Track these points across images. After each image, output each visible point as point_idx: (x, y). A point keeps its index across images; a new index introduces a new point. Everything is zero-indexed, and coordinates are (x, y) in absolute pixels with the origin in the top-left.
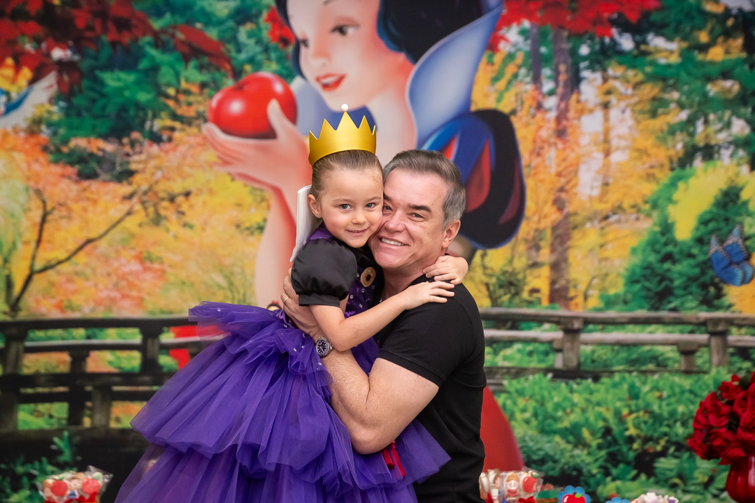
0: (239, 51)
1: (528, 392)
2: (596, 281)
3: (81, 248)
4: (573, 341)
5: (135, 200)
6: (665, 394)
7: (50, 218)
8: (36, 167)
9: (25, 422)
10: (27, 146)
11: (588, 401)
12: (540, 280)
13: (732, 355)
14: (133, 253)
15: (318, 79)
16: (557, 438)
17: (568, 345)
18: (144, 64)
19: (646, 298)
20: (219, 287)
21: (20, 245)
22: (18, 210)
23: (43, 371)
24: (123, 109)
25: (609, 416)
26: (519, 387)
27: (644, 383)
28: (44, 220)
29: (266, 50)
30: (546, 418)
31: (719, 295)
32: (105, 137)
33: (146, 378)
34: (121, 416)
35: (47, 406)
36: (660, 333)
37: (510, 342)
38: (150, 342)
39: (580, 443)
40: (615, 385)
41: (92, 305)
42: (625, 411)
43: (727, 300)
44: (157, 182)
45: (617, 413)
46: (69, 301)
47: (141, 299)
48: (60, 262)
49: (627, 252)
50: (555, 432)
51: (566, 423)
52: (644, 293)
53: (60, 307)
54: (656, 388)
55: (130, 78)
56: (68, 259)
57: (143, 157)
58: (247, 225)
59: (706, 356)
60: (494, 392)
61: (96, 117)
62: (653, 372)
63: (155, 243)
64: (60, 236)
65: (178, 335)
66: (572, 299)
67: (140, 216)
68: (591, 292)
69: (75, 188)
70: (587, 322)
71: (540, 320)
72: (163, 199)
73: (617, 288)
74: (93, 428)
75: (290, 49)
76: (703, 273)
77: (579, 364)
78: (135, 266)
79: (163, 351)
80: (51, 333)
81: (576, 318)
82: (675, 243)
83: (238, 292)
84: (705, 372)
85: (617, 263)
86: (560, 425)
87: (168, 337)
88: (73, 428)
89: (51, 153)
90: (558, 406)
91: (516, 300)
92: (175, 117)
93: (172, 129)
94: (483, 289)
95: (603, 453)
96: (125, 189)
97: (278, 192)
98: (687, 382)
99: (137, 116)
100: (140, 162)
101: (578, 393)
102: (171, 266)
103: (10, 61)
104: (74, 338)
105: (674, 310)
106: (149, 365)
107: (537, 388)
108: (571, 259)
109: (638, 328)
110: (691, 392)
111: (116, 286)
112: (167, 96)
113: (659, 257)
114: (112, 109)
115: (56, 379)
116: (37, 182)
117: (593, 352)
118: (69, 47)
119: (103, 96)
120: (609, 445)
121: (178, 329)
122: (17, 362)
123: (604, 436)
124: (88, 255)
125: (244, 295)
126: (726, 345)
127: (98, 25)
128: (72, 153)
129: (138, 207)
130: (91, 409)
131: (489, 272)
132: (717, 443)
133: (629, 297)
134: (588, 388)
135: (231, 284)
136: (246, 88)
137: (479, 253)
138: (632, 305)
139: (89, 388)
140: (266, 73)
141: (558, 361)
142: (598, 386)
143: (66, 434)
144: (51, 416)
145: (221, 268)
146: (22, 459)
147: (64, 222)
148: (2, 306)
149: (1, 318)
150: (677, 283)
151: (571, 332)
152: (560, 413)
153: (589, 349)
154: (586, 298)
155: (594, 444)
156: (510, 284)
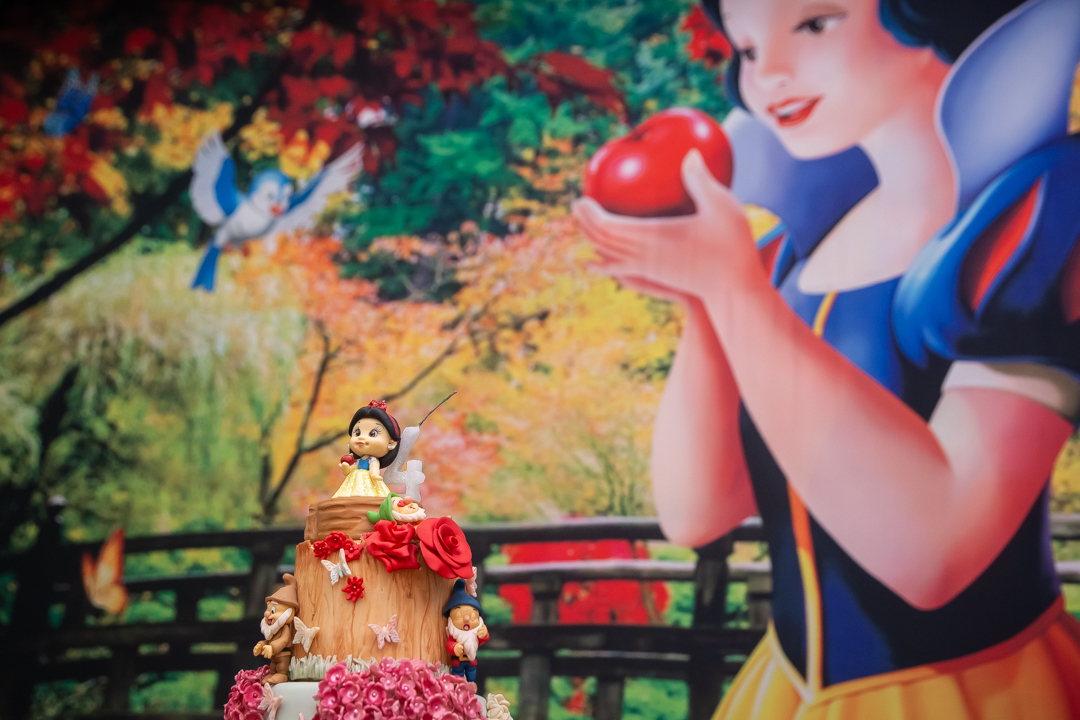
0: (638, 80)
5: (461, 329)
7: (333, 363)
8: (321, 287)
10: (312, 256)
14: (452, 417)
15: (771, 110)
18: (490, 117)
20: (589, 473)
21: (287, 409)
22: (288, 352)
24: (454, 187)
28: (324, 367)
29: (684, 73)
32: (423, 234)
44: (496, 299)
47: (460, 495)
48: (340, 435)
55: (464, 140)
57: (477, 260)
58: (642, 363)
61: (412, 204)
63: (487, 400)
64: (344, 391)
65: (515, 560)
67: (466, 356)
69: (372, 315)
72: (504, 326)
75: (724, 67)
78: (453, 440)
79: (490, 587)
83: (622, 483)
87: (499, 563)
89: (344, 263)
92: (531, 193)
93: (526, 213)
96: (447, 313)
97: (696, 304)
99: (473, 197)
100: (471, 269)
102: (510, 438)
103: (302, 136)
112: (521, 163)
114: (436, 191)
116: (320, 309)
118: (383, 106)
119: (425, 171)
121: (516, 548)
125: (632, 487)
127: (427, 69)
128: (374, 260)
129: (464, 341)
135: (609, 468)
136: (648, 137)
140: (681, 110)
145: (592, 440)
147: (351, 371)
148: (253, 506)
149: (250, 524)
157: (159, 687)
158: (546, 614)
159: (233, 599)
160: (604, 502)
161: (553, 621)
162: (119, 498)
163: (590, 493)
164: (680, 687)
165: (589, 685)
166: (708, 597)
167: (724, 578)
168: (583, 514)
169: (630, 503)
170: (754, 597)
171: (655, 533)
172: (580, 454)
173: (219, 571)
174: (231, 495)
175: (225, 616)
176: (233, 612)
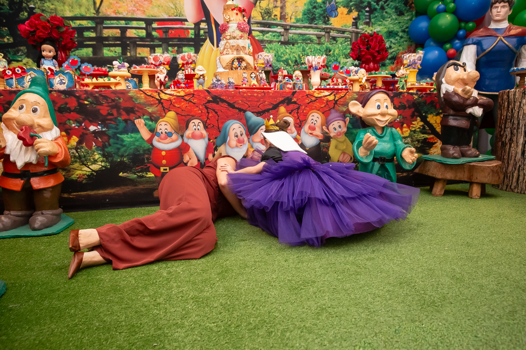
1: (273, 48)
2: (294, 13)
4: (287, 33)
6: (312, 50)
9: (107, 54)
11: (291, 52)
12: (277, 12)
13: (331, 39)
16: (282, 63)
17: (285, 34)
19: (308, 20)
20: (172, 8)
23: (111, 36)
25: (297, 56)
26: (271, 46)
27: (307, 47)
30: (278, 57)
31: (328, 20)
33: (148, 40)
34: (140, 52)
35: (114, 48)
36: (311, 31)
37: (268, 32)
38: (149, 26)
39: (288, 65)
40: (299, 47)
41: (126, 12)
42: (301, 55)
43: (330, 22)
45: (299, 56)
46: (118, 10)
47: (145, 11)
49: (303, 5)
50: (281, 61)
51: (284, 59)
52: (307, 18)
54: (310, 48)
59: (324, 39)
60: (263, 48)
62: (309, 43)
65: (158, 25)
66: (287, 19)
68: (292, 17)
70: (291, 26)
71: (277, 25)
73: (300, 16)
74: (131, 56)
76: (324, 13)
77: (288, 40)
79: (153, 30)
80: (112, 22)
81: (288, 25)
82: (317, 3)
83: (179, 10)
84: (324, 44)
85: (300, 8)
86: (283, 59)
87: (155, 25)
88: (124, 56)
90: (282, 53)
91: (270, 18)
94: (260, 14)
98: (318, 47)
101: (288, 49)
104: (121, 24)
105: (316, 24)
106: (149, 35)
107: (276, 47)
108: (286, 6)
109: (305, 29)
110: (319, 50)
111: (134, 5)
113: (312, 7)
115: (116, 39)
117: (293, 36)
121: (158, 22)
122: (101, 32)
123: (295, 63)
125: (181, 12)
126: (329, 36)
130: (129, 50)
131: (261, 8)
133: (303, 19)
134: (291, 48)
135: (176, 7)
137: (258, 2)
138: (304, 22)
139: (128, 42)
141: (282, 39)
142: (294, 47)
143: (121, 58)
144: (115, 52)
148: (93, 11)
149: (93, 15)
150: (317, 16)
151: (286, 30)
152: (283, 55)
153: (291, 35)
154: (291, 19)
155: (292, 65)
156: (268, 13)
157: (77, 51)
158: (166, 35)
159: (92, 32)
160: (176, 14)
161: (168, 37)
162: (52, 7)
163: (173, 12)
164: (193, 48)
165: (176, 48)
166: (197, 33)
167: (200, 29)
168: (172, 16)
169: (181, 14)
170: (205, 32)
171: (186, 20)
172: (170, 4)
173: (87, 26)
174: (86, 8)
175: (91, 36)
176: (93, 35)
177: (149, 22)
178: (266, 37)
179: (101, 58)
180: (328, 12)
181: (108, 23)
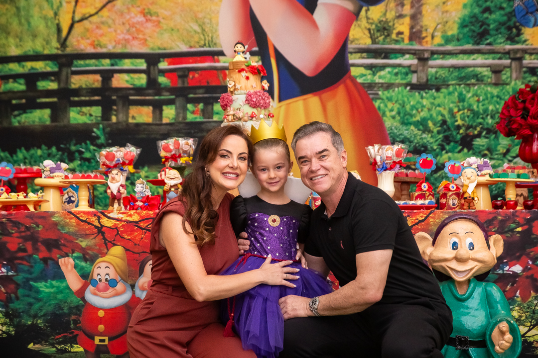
1: (395, 99)
2: (439, 26)
3: (104, 6)
4: (424, 66)
6: (481, 98)
9: (75, 119)
11: (432, 104)
12: (404, 26)
13: (525, 72)
14: (139, 9)
16: (412, 127)
17: (420, 68)
19: (472, 37)
20: (195, 32)
21: (64, 4)
23: (84, 86)
25: (445, 113)
26: (389, 95)
27: (468, 92)
30: (405, 115)
31: (519, 34)
33: (150, 91)
34: (135, 115)
35: (88, 108)
36: (479, 60)
37: (383, 67)
38: (152, 68)
39: (426, 130)
40: (450, 94)
41: (114, 44)
42: (456, 110)
43: (523, 37)
45: (451, 111)
46: (98, 41)
47: (146, 40)
48: (91, 16)
49: (460, 7)
50: (411, 124)
51: (418, 118)
52: (470, 34)
53: (93, 45)
54: (476, 95)
56: (97, 13)
59: (508, 74)
60: (373, 99)
62: (474, 85)
63: (153, 3)
65: (170, 64)
66: (424, 38)
68: (436, 34)
70: (433, 53)
71: (403, 52)
73: (453, 31)
74: (118, 123)
76: (509, 19)
77: (427, 80)
78: (141, 19)
79: (160, 74)
80: (88, 62)
81: (427, 50)
83: (208, 36)
84: (507, 84)
85: (454, 14)
86: (414, 119)
87: (164, 65)
88: (105, 122)
90: (413, 107)
91: (388, 40)
94: (367, 32)
95: (441, 136)
98: (495, 91)
101: (426, 99)
102: (163, 18)
104: (103, 65)
105: (489, 44)
106: (152, 83)
107: (400, 96)
108: (424, 12)
109: (466, 56)
110: (498, 97)
111: (128, 31)
113: (481, 9)
115: (93, 91)
117: (437, 72)
120: (445, 131)
121: (170, 60)
122: (67, 81)
123: (441, 126)
124: (109, 10)
125: (212, 38)
126: (521, 66)
130: (115, 110)
131: (370, 21)
132: (515, 126)
133: (461, 36)
134: (433, 95)
135: (203, 30)
137: (364, 9)
138: (462, 42)
139: (114, 98)
141: (414, 79)
142: (439, 94)
143: (101, 126)
144: (91, 115)
145: (196, 20)
146: (74, 141)
148: (55, 44)
149: (55, 51)
150: (492, 26)
151: (423, 60)
152: (414, 112)
153: (433, 70)
154: (433, 37)
155: (435, 130)
156: (384, 29)
157: (24, 116)
158: (183, 83)
159: (52, 81)
160: (202, 43)
161: (186, 85)
163: (197, 39)
165: (201, 106)
168: (195, 47)
169: (212, 43)
171: (221, 53)
172: (192, 25)
173: (44, 70)
174: (44, 40)
175: (50, 88)
176: (53, 86)
177: (152, 59)
178: (380, 77)
179: (65, 126)
180: (519, 16)
181: (80, 64)
